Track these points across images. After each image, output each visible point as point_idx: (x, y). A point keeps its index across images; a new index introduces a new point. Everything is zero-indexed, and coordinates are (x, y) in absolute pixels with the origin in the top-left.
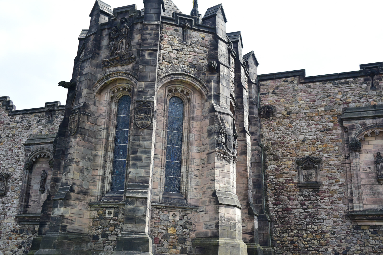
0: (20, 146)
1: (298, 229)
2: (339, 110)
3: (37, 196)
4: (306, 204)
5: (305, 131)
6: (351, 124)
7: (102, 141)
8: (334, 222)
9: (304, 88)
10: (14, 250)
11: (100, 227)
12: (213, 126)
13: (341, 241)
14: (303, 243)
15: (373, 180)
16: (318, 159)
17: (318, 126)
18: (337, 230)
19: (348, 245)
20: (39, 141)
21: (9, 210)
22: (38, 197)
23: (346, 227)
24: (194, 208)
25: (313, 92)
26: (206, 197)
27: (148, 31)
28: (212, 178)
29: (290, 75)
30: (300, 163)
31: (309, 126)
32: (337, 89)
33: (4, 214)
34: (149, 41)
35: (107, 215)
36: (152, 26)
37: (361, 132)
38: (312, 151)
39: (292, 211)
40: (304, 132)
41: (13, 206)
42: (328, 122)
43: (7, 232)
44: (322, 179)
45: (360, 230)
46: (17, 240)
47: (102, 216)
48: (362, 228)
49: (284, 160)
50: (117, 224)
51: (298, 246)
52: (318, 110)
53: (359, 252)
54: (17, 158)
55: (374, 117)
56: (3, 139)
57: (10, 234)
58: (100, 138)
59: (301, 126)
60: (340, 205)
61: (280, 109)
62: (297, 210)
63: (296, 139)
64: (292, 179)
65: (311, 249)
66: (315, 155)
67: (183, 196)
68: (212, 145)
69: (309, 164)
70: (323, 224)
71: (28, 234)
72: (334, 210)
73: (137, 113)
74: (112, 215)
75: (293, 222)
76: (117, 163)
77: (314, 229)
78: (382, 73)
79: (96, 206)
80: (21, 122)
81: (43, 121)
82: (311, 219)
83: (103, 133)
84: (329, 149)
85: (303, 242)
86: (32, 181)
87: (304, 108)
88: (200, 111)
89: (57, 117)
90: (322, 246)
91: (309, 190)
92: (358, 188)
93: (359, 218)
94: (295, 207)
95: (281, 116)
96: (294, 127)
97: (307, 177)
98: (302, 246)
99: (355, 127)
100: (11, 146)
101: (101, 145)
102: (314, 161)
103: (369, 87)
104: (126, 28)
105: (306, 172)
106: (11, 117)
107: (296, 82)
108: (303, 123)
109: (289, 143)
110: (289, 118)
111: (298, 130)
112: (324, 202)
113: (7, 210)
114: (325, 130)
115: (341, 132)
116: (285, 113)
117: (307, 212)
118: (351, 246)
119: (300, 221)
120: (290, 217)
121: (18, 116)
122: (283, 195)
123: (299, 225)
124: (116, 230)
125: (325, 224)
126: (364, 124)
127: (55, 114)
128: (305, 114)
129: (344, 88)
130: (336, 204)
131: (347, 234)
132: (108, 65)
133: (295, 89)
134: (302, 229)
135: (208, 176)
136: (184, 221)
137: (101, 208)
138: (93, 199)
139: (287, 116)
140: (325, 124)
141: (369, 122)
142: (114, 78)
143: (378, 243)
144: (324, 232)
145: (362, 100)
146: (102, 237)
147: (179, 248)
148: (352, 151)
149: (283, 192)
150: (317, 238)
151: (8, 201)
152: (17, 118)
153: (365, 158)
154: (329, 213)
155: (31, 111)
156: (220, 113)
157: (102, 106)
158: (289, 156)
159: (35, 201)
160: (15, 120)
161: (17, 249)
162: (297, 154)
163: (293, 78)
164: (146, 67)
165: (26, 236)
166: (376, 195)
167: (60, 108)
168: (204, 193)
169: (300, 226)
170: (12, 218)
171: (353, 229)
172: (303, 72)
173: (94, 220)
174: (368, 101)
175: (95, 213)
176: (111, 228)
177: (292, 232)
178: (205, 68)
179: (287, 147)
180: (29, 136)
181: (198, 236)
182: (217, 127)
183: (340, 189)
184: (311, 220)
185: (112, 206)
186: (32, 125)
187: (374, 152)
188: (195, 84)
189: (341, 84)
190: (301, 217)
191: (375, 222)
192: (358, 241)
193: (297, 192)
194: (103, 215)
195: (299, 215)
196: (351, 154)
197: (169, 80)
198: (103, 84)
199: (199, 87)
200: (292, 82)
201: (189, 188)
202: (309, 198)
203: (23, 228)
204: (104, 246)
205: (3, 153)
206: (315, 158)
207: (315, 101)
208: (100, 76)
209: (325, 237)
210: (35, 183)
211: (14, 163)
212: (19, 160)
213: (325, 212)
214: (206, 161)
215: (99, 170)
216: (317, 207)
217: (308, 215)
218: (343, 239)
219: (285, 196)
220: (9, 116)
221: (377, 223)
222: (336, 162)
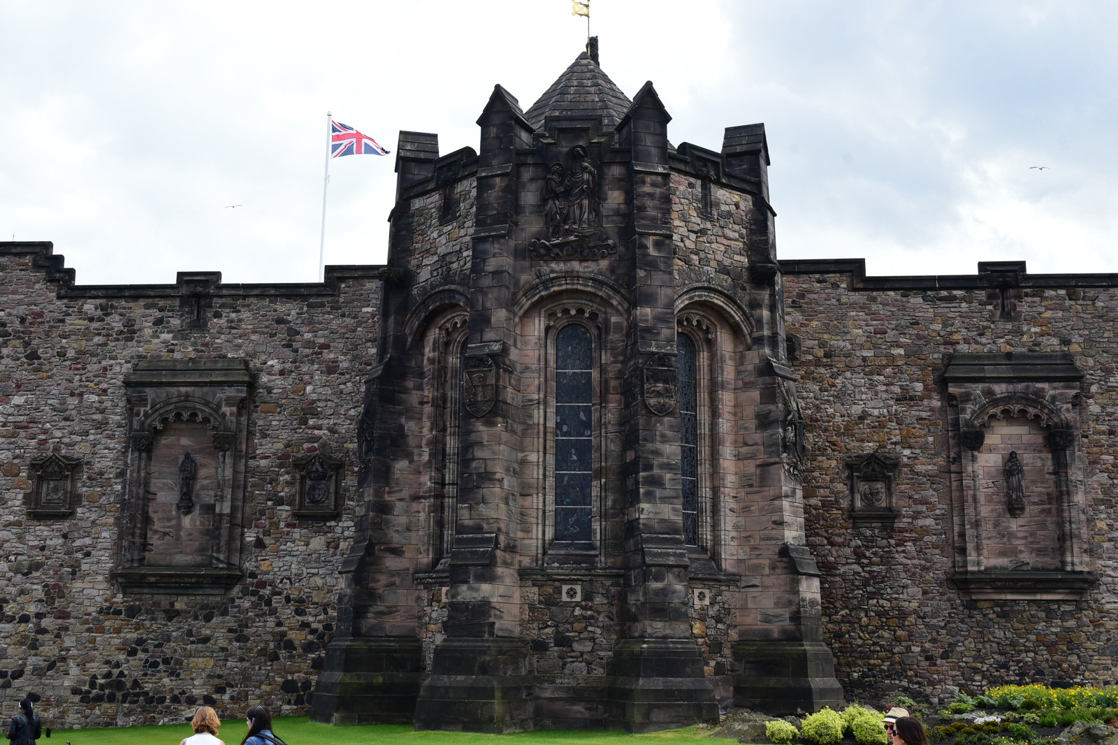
0: (105, 386)
1: (850, 607)
2: (936, 356)
3: (169, 520)
4: (868, 554)
5: (864, 397)
6: (963, 390)
7: (536, 430)
8: (925, 593)
9: (861, 301)
10: (114, 659)
11: (549, 623)
12: (772, 407)
13: (938, 632)
14: (860, 637)
15: (999, 507)
16: (892, 459)
17: (892, 388)
18: (930, 609)
19: (951, 641)
20: (174, 376)
21: (88, 554)
22: (173, 523)
23: (949, 604)
24: (733, 580)
25: (881, 312)
26: (760, 557)
27: (647, 189)
28: (775, 518)
29: (832, 268)
30: (856, 467)
31: (872, 386)
32: (932, 310)
33: (71, 566)
34: (651, 212)
35: (565, 598)
36: (653, 177)
37: (983, 409)
38: (879, 442)
39: (836, 569)
40: (862, 400)
41: (99, 546)
42: (912, 381)
43: (86, 615)
44: (901, 503)
45: (974, 609)
46: (122, 635)
47: (552, 599)
48: (980, 605)
49: (820, 458)
50: (592, 617)
51: (851, 643)
52: (892, 352)
53: (974, 653)
54: (98, 417)
55: (1009, 380)
56: (45, 362)
57: (95, 619)
58: (531, 422)
59: (855, 386)
60: (937, 558)
61: (809, 343)
62: (847, 567)
63: (845, 412)
64: (837, 502)
65: (878, 648)
66: (887, 450)
67: (706, 554)
68: (773, 449)
69: (873, 470)
70: (901, 596)
71: (153, 619)
72: (924, 568)
73: (648, 380)
74: (578, 598)
75: (840, 592)
76: (566, 478)
77: (883, 607)
78: (1023, 285)
79: (535, 577)
80: (103, 320)
81: (176, 322)
82: (877, 586)
83: (536, 411)
84: (914, 440)
85: (861, 634)
86: (153, 481)
87: (862, 347)
88: (733, 368)
89: (217, 315)
90: (899, 641)
91: (874, 525)
92: (976, 524)
93: (978, 585)
94: (844, 561)
95: (810, 361)
96: (839, 386)
97: (869, 498)
98: (859, 642)
99: (973, 398)
100: (76, 383)
101: (536, 440)
102: (885, 463)
103: (998, 313)
104: (590, 173)
105: (866, 486)
106: (66, 301)
107: (843, 285)
108: (860, 380)
109: (829, 422)
110: (828, 366)
111: (849, 395)
112: (904, 551)
113: (79, 555)
114: (906, 399)
115: (939, 404)
116: (821, 353)
117: (870, 572)
118: (959, 641)
119: (854, 590)
120: (833, 582)
121: (89, 301)
122: (818, 535)
123: (853, 598)
124: (590, 629)
125: (904, 596)
126: (989, 393)
127: (210, 306)
128: (864, 359)
129: (948, 310)
130: (929, 556)
131: (950, 617)
132: (545, 255)
133: (843, 301)
134: (858, 608)
135: (764, 513)
136: (717, 607)
137: (550, 580)
138: (526, 562)
139: (825, 360)
140: (907, 385)
141: (1000, 389)
142: (564, 287)
143: (1009, 635)
144: (904, 613)
145: (984, 340)
146: (556, 645)
147: (713, 663)
148: (966, 449)
149: (818, 528)
150: (890, 626)
151: (81, 532)
152: (86, 307)
153: (987, 461)
154: (914, 574)
155: (132, 292)
156: (784, 378)
157: (529, 347)
158: (829, 451)
159: (165, 534)
160: (80, 312)
161: (122, 657)
162: (848, 447)
163: (838, 275)
164: (653, 273)
165: (147, 623)
166: (1005, 540)
167: (225, 292)
168: (754, 548)
169: (855, 602)
170: (100, 578)
171: (961, 608)
172: (860, 263)
173: (532, 608)
174: (994, 342)
175: (533, 593)
176: (577, 626)
177: (837, 613)
178: (745, 275)
179: (826, 430)
180: (132, 358)
181: (744, 638)
182: (782, 409)
183: (937, 524)
184: (878, 589)
185: (576, 577)
186: (140, 330)
187: (1004, 450)
188: (730, 310)
189: (941, 299)
190: (857, 583)
191: (1006, 593)
192: (971, 631)
193: (846, 529)
194: (556, 596)
195: (851, 577)
196: (963, 454)
197: (687, 302)
198: (536, 298)
199: (738, 319)
200: (835, 286)
201: (723, 537)
202: (872, 542)
203: (137, 603)
204: (564, 664)
205: (49, 402)
206: (886, 458)
207: (886, 333)
208: (524, 278)
209: (906, 623)
210: (161, 485)
211: (92, 431)
212: (107, 423)
213: (905, 572)
214: (758, 480)
215: (535, 496)
216: (889, 562)
217: (871, 579)
218: (942, 628)
219: (822, 536)
220: (59, 297)
221: (1010, 597)
222: (930, 467)
